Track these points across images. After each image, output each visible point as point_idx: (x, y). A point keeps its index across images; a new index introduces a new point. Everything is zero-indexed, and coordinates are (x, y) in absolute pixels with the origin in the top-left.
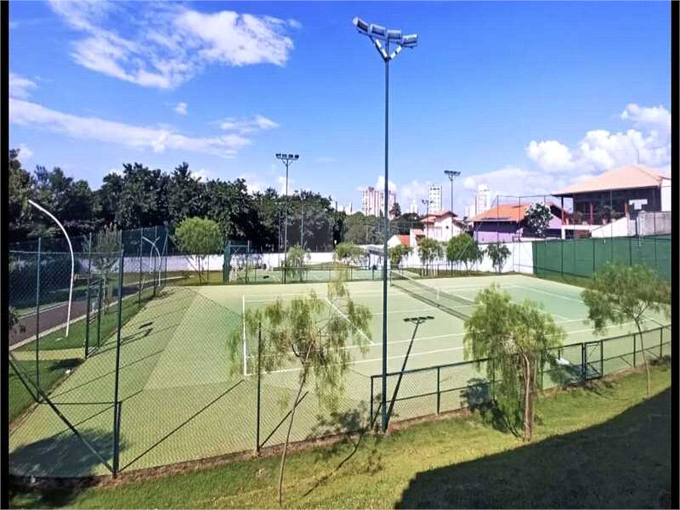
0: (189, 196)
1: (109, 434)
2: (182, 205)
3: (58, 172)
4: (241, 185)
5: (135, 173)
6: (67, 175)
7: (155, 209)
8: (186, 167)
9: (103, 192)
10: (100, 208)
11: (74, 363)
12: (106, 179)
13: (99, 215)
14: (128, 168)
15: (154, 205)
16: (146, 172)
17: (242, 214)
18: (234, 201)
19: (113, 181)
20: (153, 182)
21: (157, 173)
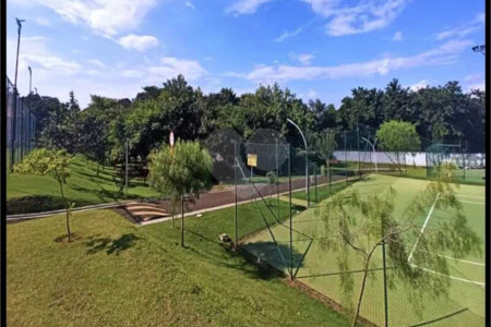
0: (400, 105)
1: (300, 255)
2: (395, 112)
3: (318, 101)
4: (453, 86)
5: (360, 93)
6: (322, 102)
7: (374, 116)
8: (396, 82)
9: (341, 109)
10: (340, 120)
11: (302, 208)
12: (343, 101)
13: (340, 124)
14: (355, 92)
15: (373, 114)
16: (366, 92)
17: (458, 114)
18: (447, 103)
19: (347, 101)
20: (371, 99)
21: (374, 91)
